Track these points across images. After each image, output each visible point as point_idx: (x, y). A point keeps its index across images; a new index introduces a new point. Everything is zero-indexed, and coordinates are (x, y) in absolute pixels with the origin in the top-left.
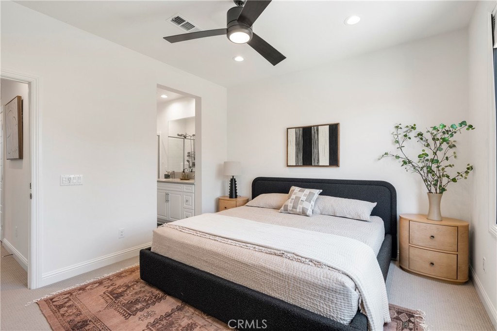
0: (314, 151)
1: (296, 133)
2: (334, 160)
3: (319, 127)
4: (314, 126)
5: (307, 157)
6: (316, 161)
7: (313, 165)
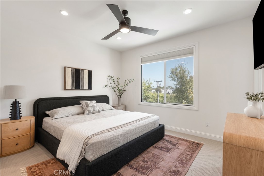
0: (81, 82)
1: (71, 70)
2: (90, 87)
3: (84, 70)
4: (81, 69)
5: (77, 85)
6: (82, 87)
7: (81, 89)
